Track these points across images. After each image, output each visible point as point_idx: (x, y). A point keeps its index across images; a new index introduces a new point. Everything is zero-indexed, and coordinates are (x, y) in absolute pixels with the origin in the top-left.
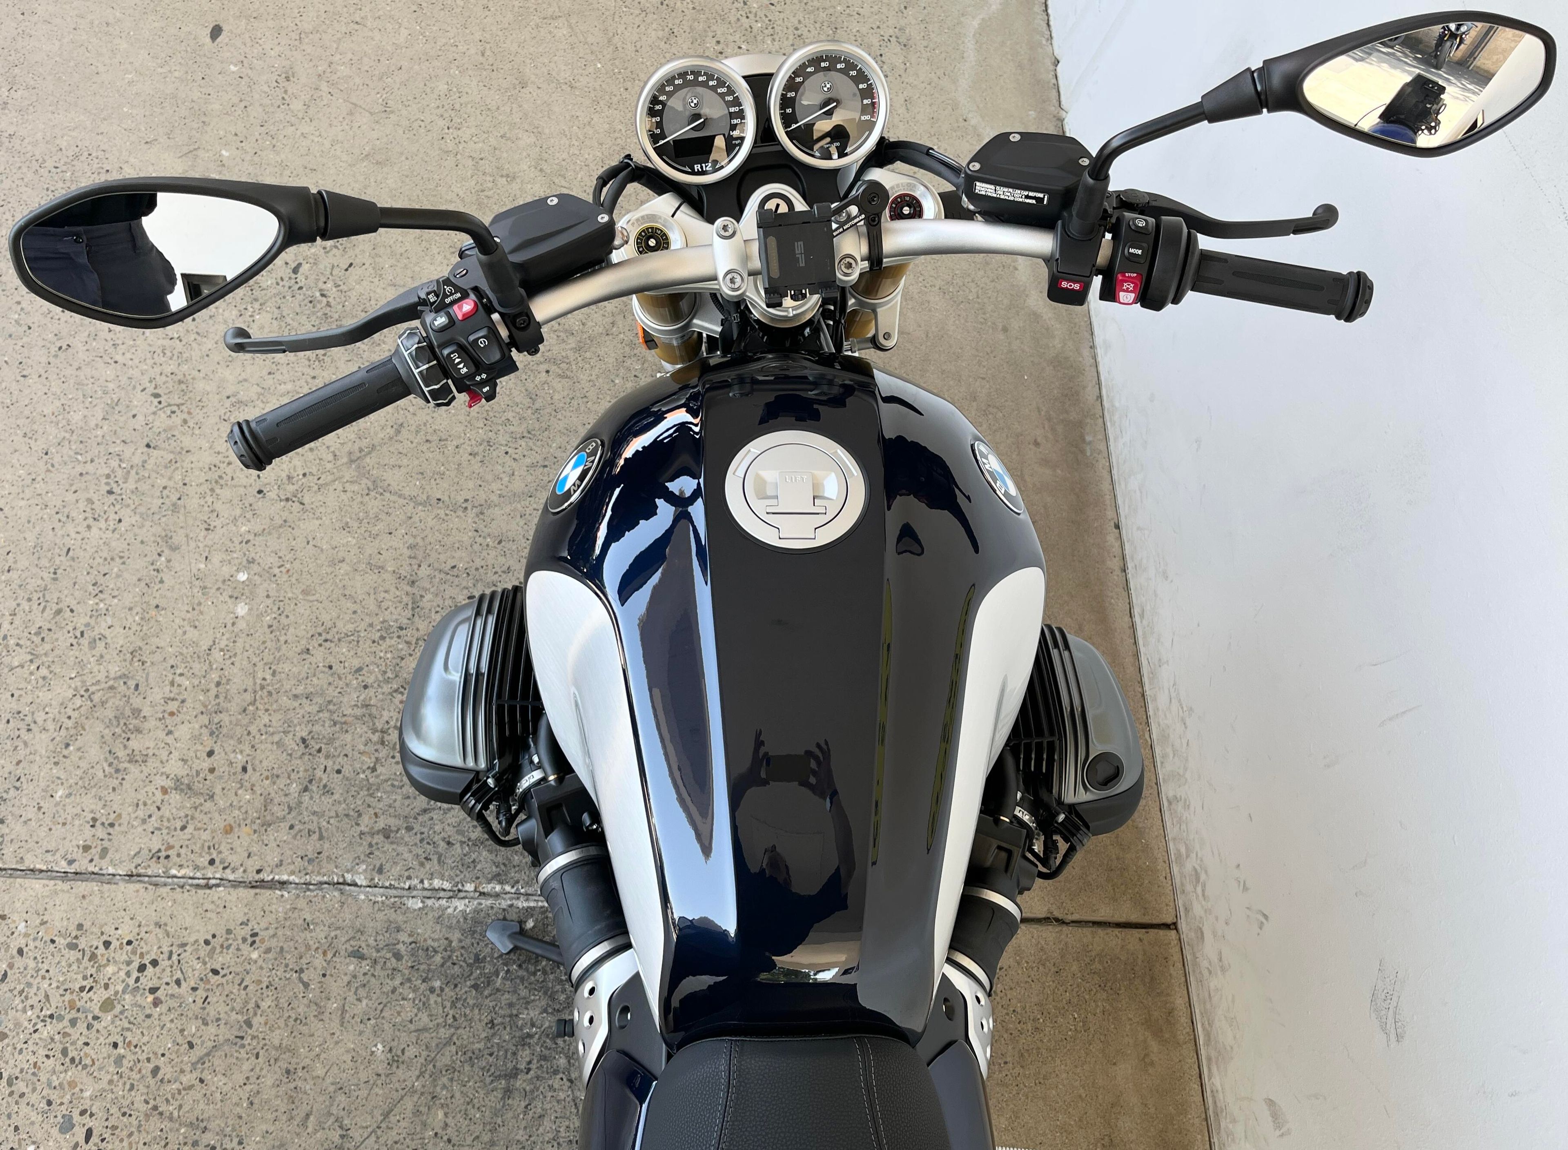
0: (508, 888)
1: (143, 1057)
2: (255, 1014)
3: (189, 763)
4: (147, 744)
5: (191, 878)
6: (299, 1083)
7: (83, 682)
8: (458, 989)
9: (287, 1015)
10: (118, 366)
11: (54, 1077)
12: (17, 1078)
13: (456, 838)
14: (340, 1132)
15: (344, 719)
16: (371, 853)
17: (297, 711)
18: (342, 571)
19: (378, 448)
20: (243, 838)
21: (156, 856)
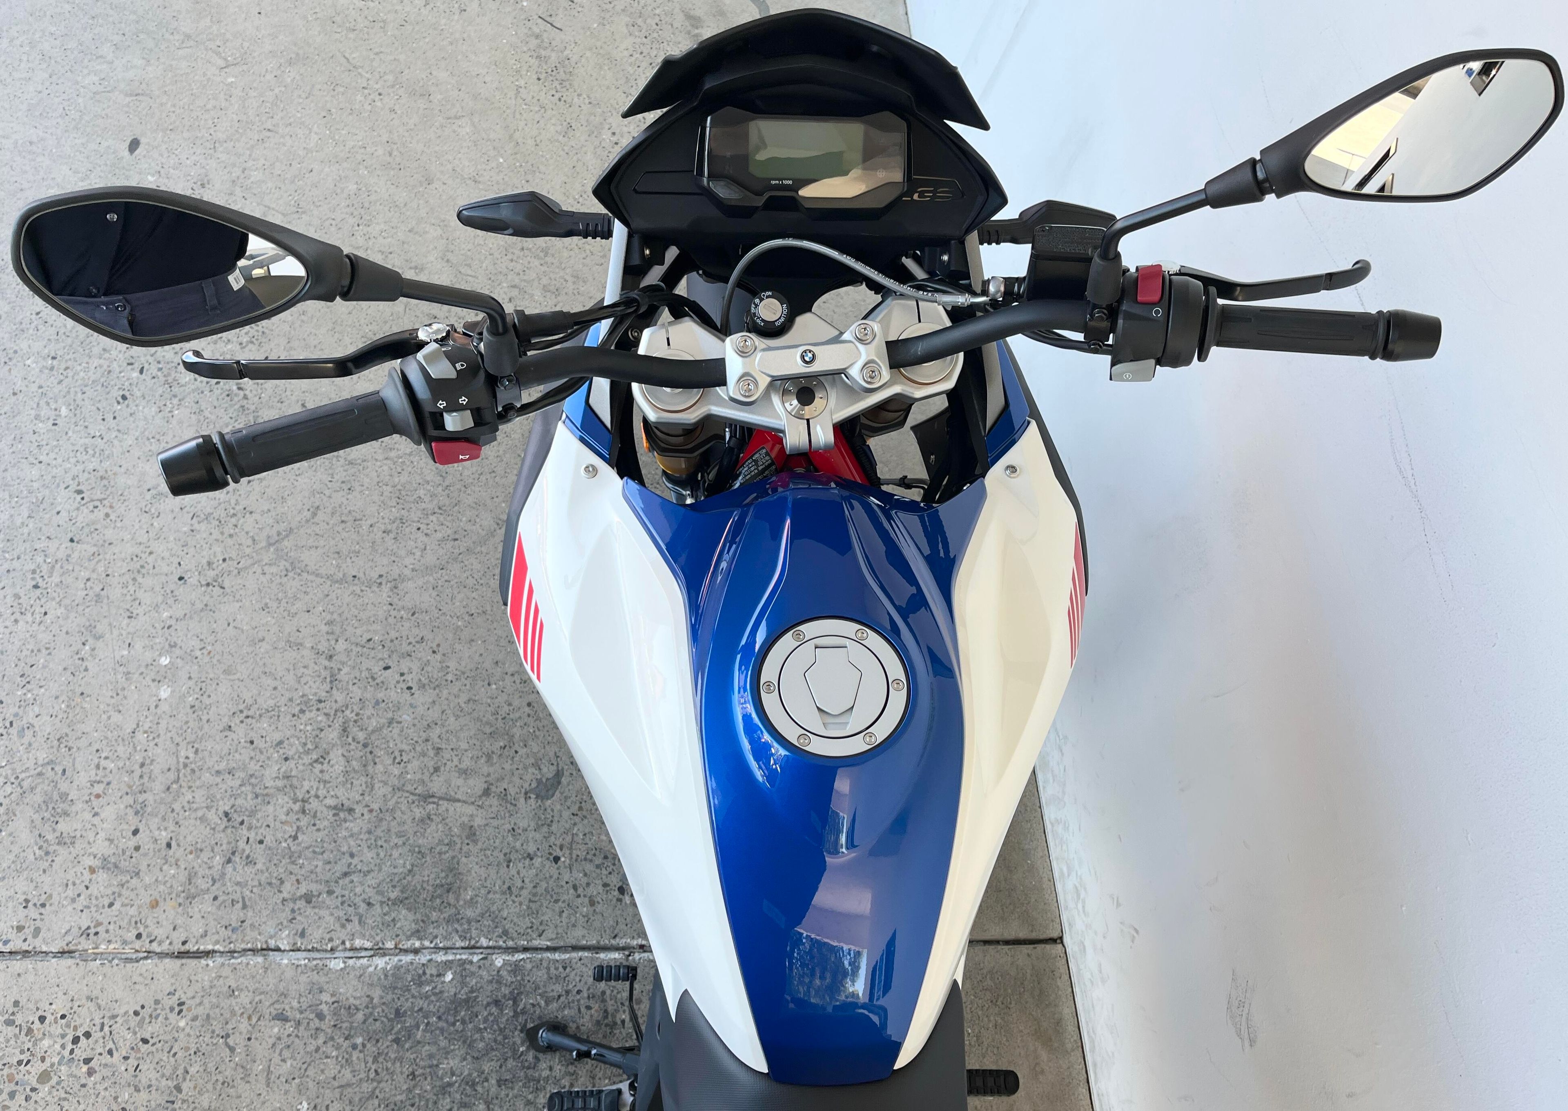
0: (427, 943)
2: (184, 1079)
3: (116, 842)
4: (75, 827)
5: (119, 953)
7: (13, 770)
8: (380, 1044)
9: (214, 1079)
10: (43, 466)
13: (376, 899)
15: (266, 791)
16: (294, 919)
17: (220, 786)
18: (262, 650)
19: (295, 531)
20: (169, 912)
21: (86, 933)
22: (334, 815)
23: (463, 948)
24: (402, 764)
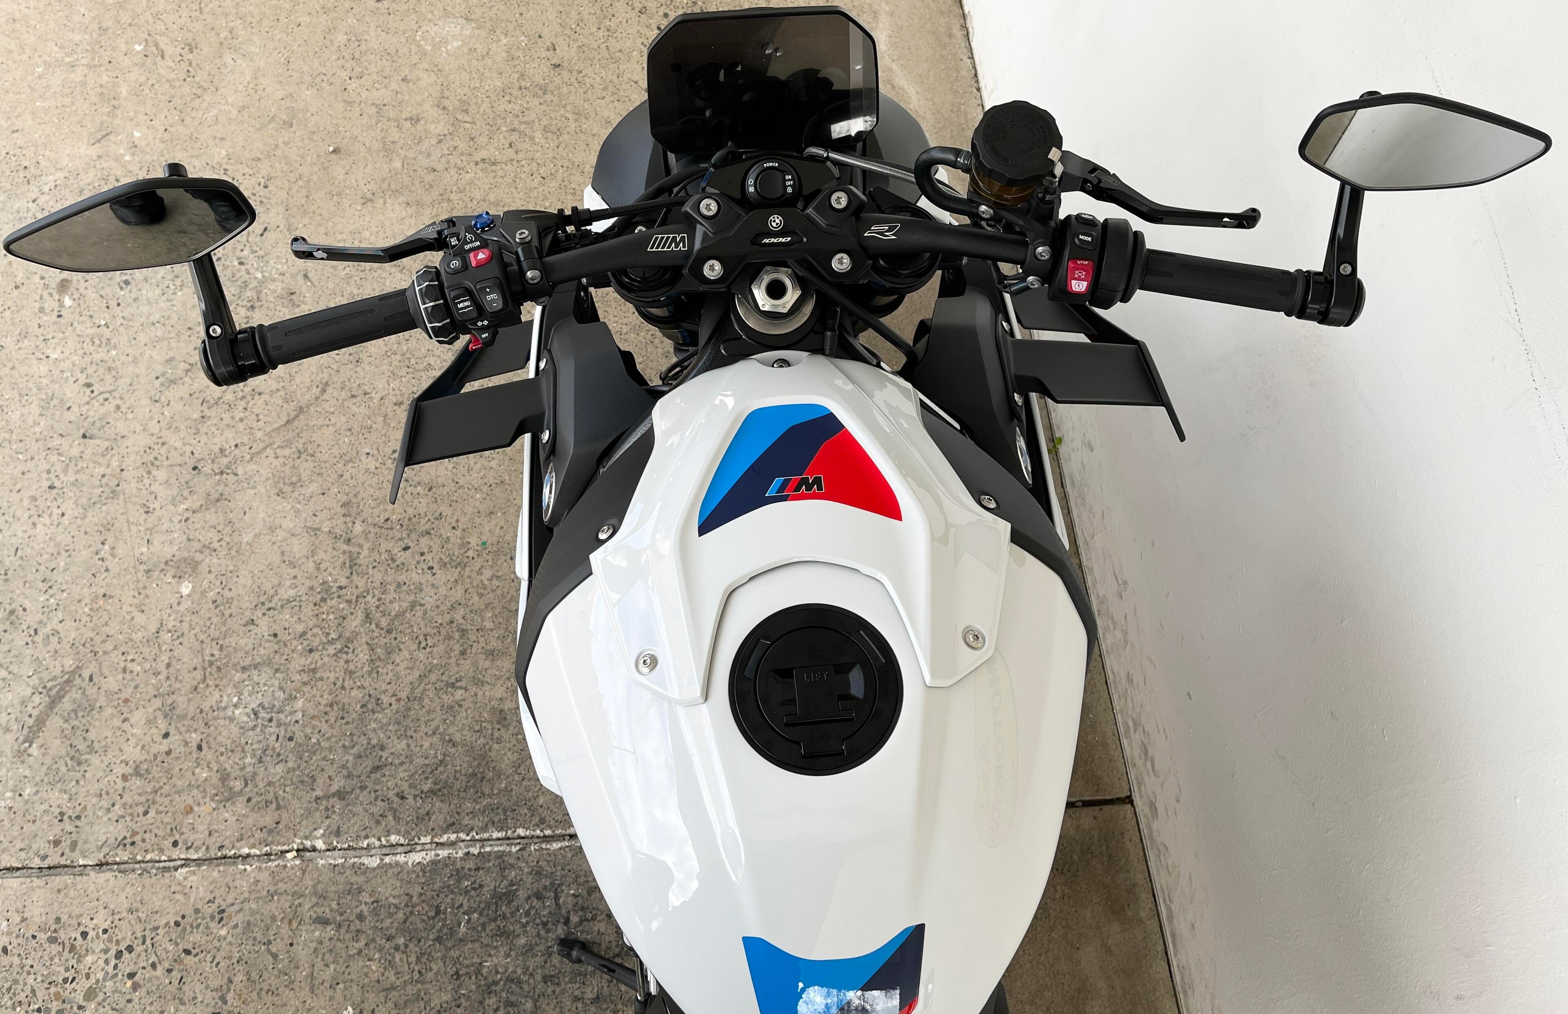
0: (463, 836)
2: (229, 990)
3: (146, 748)
4: (105, 734)
5: (157, 861)
7: (40, 679)
8: (422, 943)
9: (258, 987)
10: (50, 361)
13: (409, 793)
15: (292, 687)
16: (328, 817)
17: (247, 683)
18: (279, 538)
19: (306, 409)
20: (204, 815)
21: (122, 844)
22: (362, 707)
23: (498, 839)
24: (428, 649)
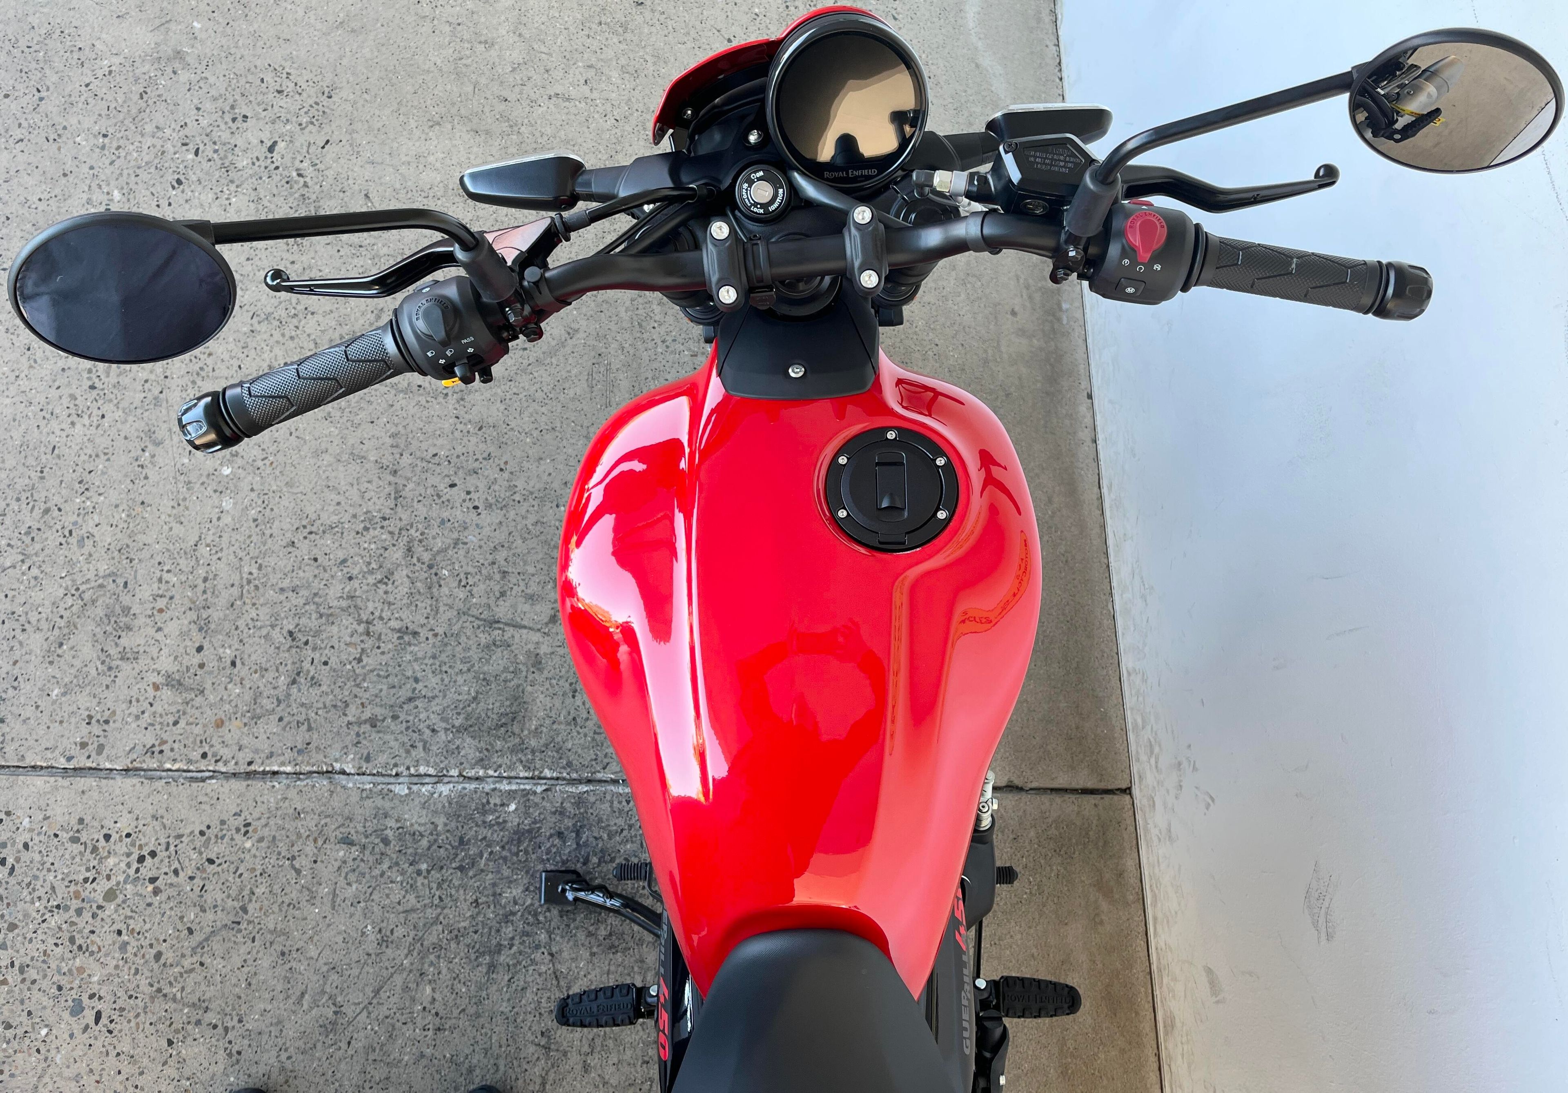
0: (491, 772)
1: (148, 942)
2: (250, 901)
3: (179, 659)
4: (138, 642)
5: (185, 771)
6: (294, 964)
7: (73, 581)
8: (444, 871)
9: (280, 900)
11: (63, 964)
12: (28, 966)
13: (440, 725)
14: (333, 1009)
15: (330, 611)
16: (359, 743)
17: (284, 604)
18: (325, 462)
20: (234, 731)
21: (150, 751)
22: (399, 638)
23: (527, 778)
24: (468, 587)
